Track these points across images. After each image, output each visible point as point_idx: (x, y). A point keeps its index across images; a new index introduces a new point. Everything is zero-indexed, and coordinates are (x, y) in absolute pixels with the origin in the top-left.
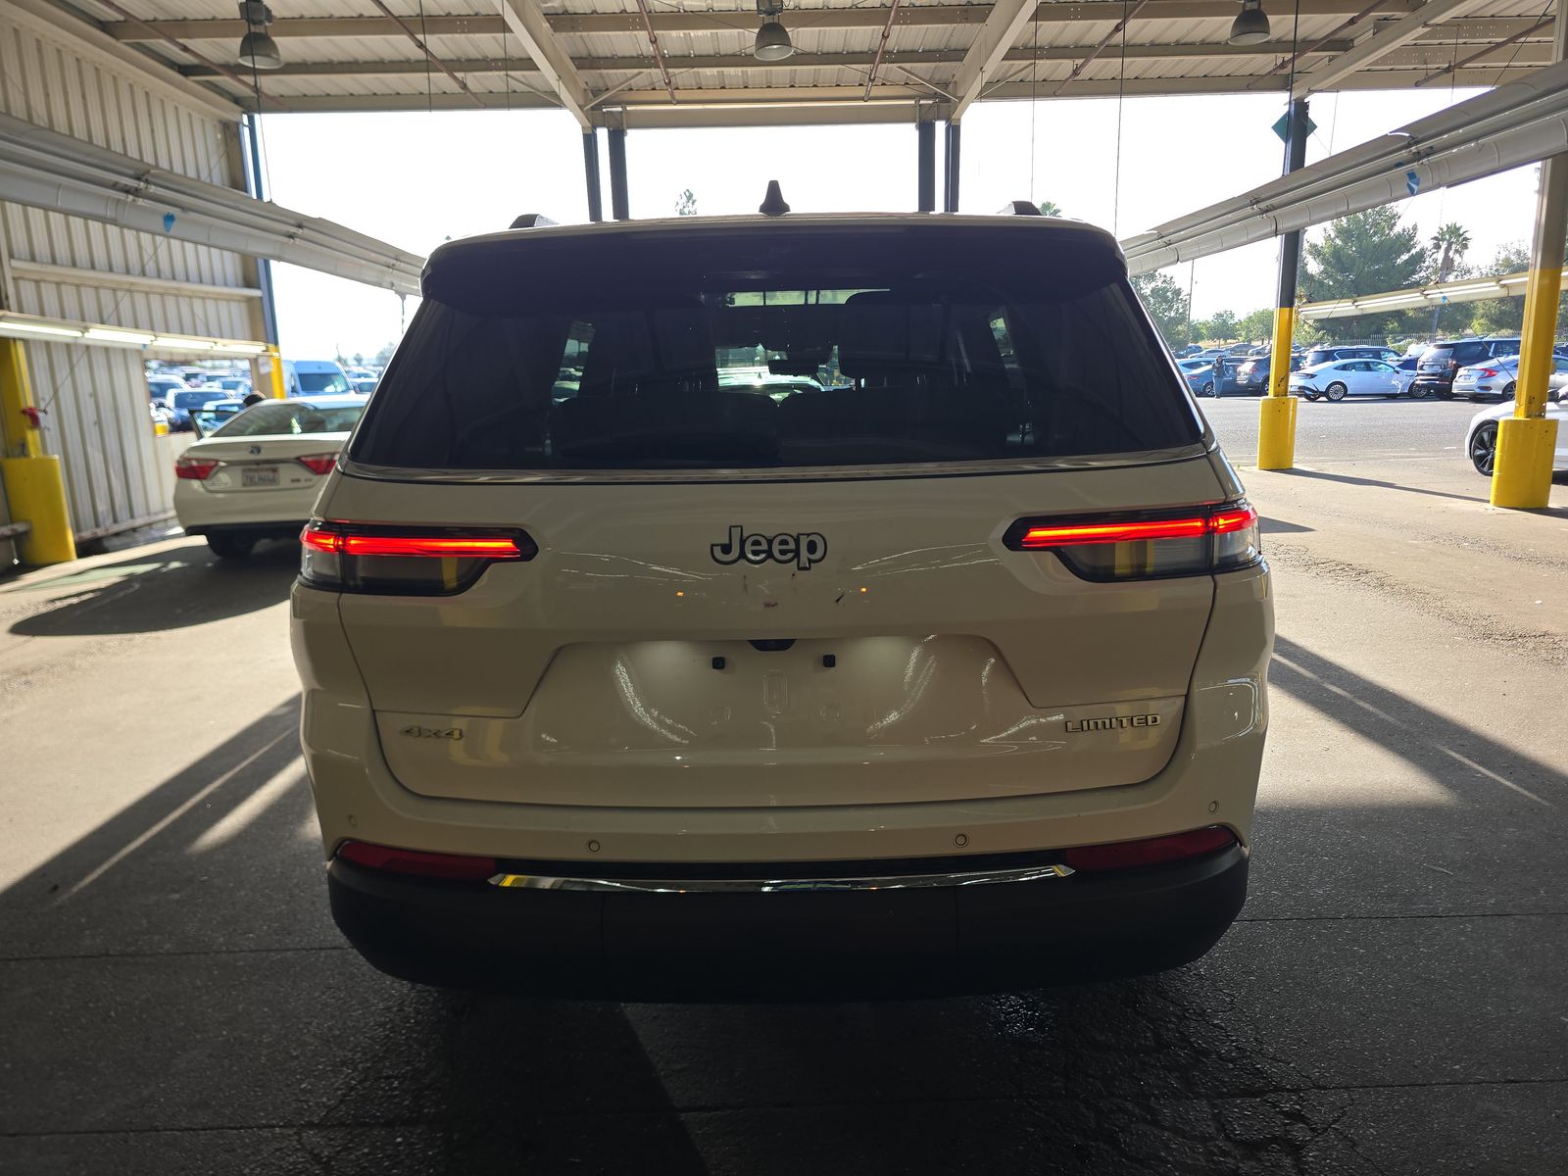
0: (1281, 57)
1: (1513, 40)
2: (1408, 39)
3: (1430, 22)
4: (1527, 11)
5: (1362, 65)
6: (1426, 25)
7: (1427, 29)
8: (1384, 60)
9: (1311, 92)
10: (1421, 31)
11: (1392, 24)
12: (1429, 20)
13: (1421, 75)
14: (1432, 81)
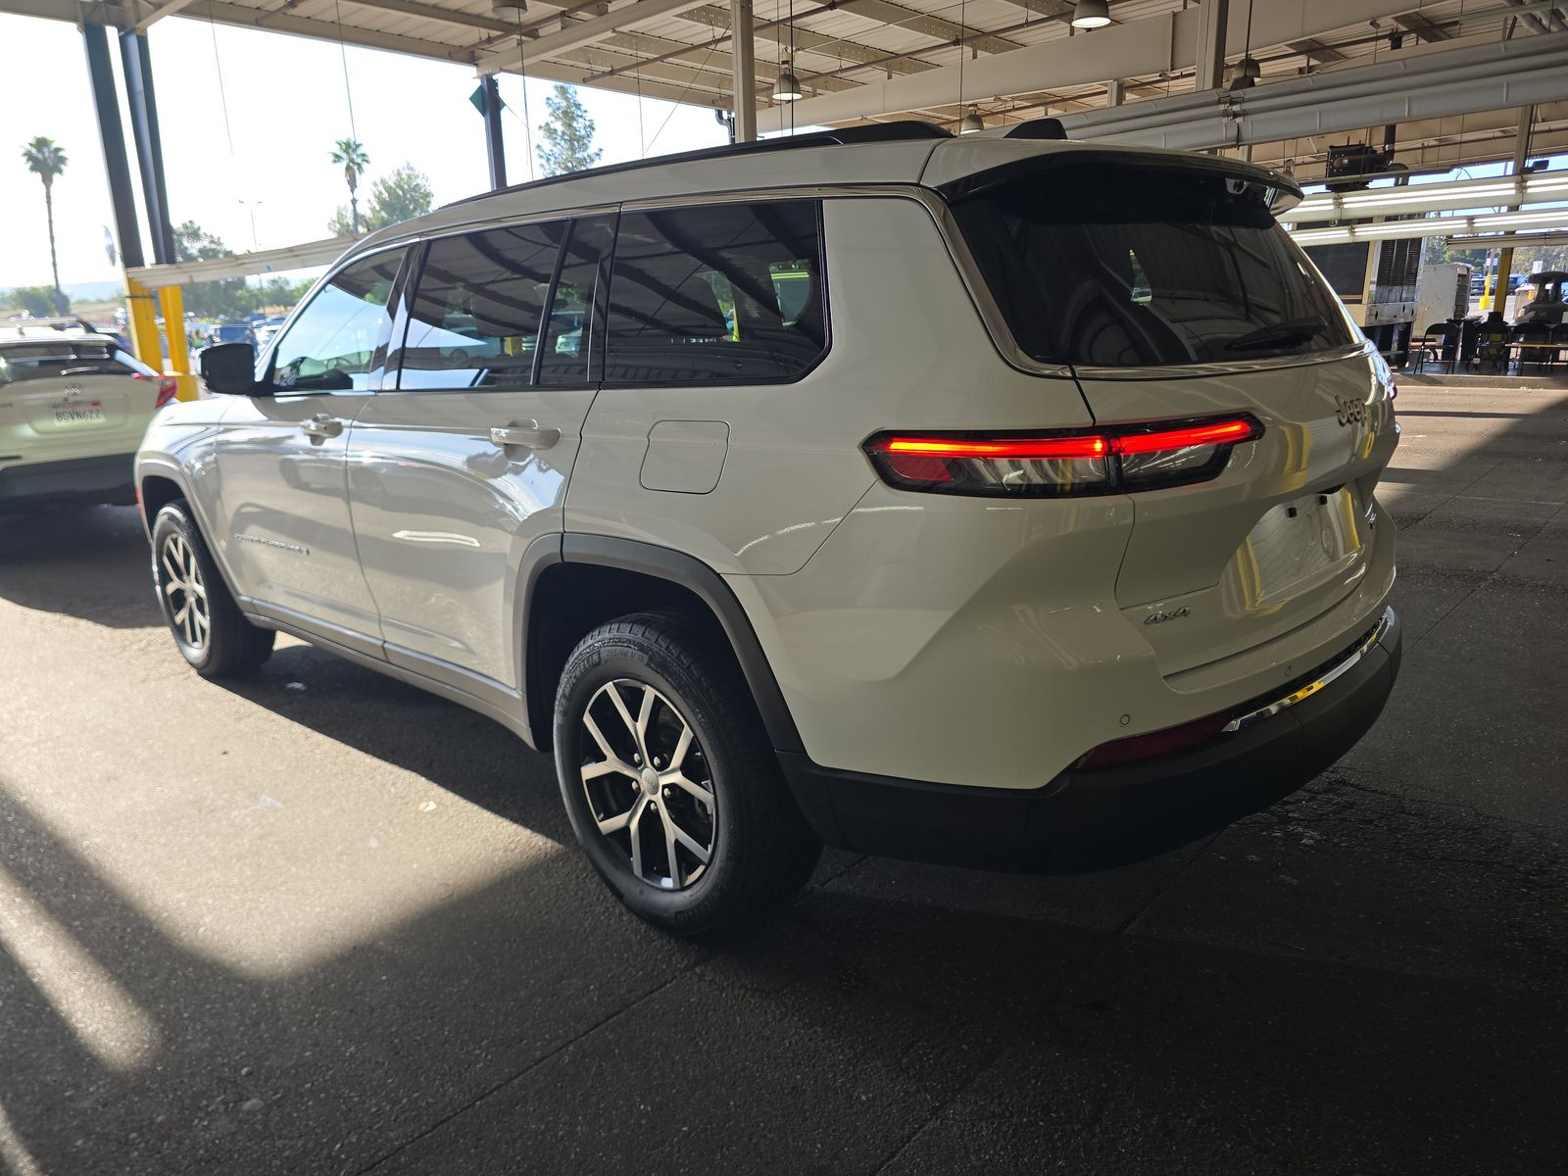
0: (484, 33)
1: (661, 58)
2: (592, 41)
3: (617, 29)
4: (667, 34)
5: (548, 56)
6: (614, 31)
7: (614, 34)
8: (567, 55)
9: (501, 70)
10: (610, 34)
11: (579, 24)
12: (620, 26)
13: (588, 74)
14: (596, 81)
